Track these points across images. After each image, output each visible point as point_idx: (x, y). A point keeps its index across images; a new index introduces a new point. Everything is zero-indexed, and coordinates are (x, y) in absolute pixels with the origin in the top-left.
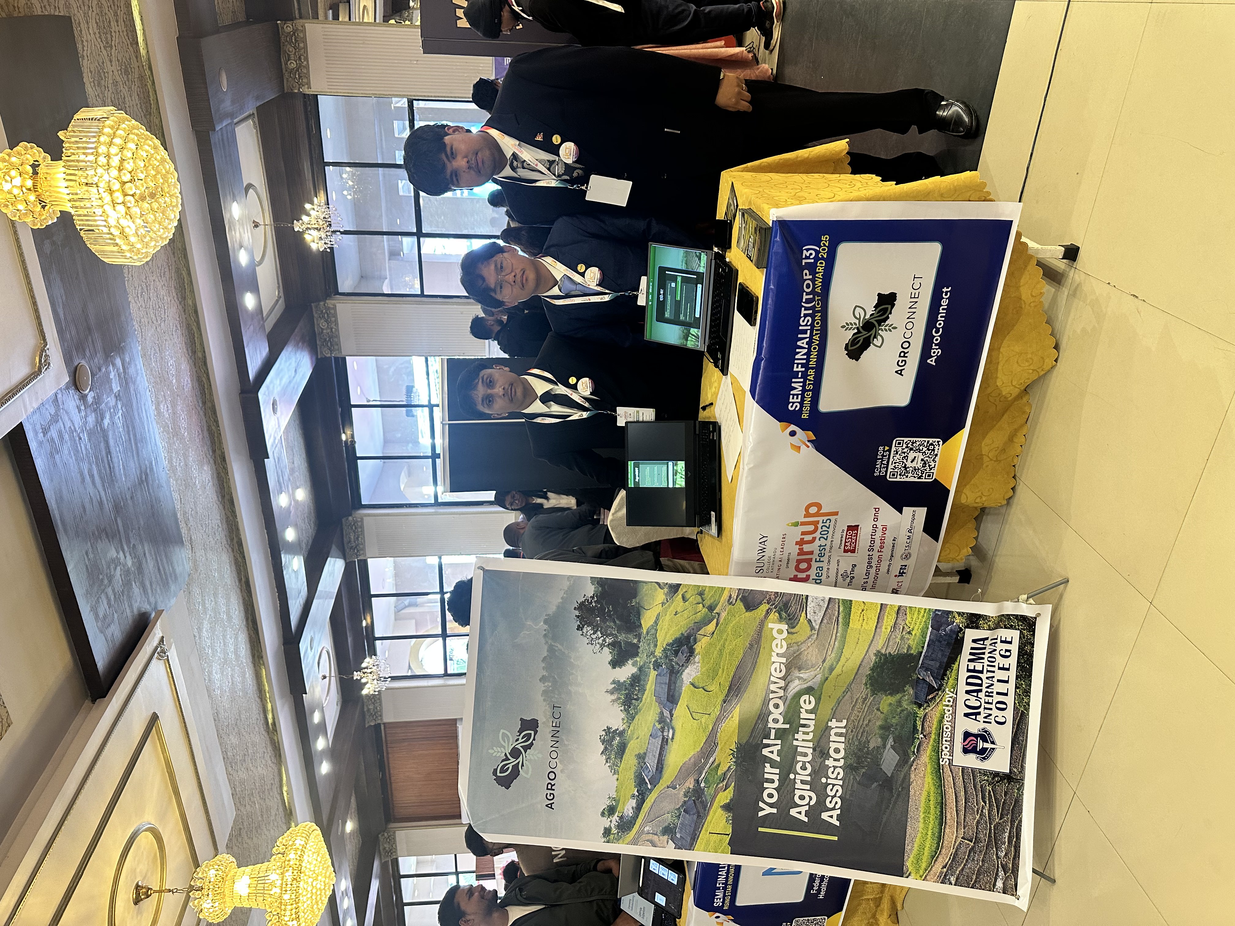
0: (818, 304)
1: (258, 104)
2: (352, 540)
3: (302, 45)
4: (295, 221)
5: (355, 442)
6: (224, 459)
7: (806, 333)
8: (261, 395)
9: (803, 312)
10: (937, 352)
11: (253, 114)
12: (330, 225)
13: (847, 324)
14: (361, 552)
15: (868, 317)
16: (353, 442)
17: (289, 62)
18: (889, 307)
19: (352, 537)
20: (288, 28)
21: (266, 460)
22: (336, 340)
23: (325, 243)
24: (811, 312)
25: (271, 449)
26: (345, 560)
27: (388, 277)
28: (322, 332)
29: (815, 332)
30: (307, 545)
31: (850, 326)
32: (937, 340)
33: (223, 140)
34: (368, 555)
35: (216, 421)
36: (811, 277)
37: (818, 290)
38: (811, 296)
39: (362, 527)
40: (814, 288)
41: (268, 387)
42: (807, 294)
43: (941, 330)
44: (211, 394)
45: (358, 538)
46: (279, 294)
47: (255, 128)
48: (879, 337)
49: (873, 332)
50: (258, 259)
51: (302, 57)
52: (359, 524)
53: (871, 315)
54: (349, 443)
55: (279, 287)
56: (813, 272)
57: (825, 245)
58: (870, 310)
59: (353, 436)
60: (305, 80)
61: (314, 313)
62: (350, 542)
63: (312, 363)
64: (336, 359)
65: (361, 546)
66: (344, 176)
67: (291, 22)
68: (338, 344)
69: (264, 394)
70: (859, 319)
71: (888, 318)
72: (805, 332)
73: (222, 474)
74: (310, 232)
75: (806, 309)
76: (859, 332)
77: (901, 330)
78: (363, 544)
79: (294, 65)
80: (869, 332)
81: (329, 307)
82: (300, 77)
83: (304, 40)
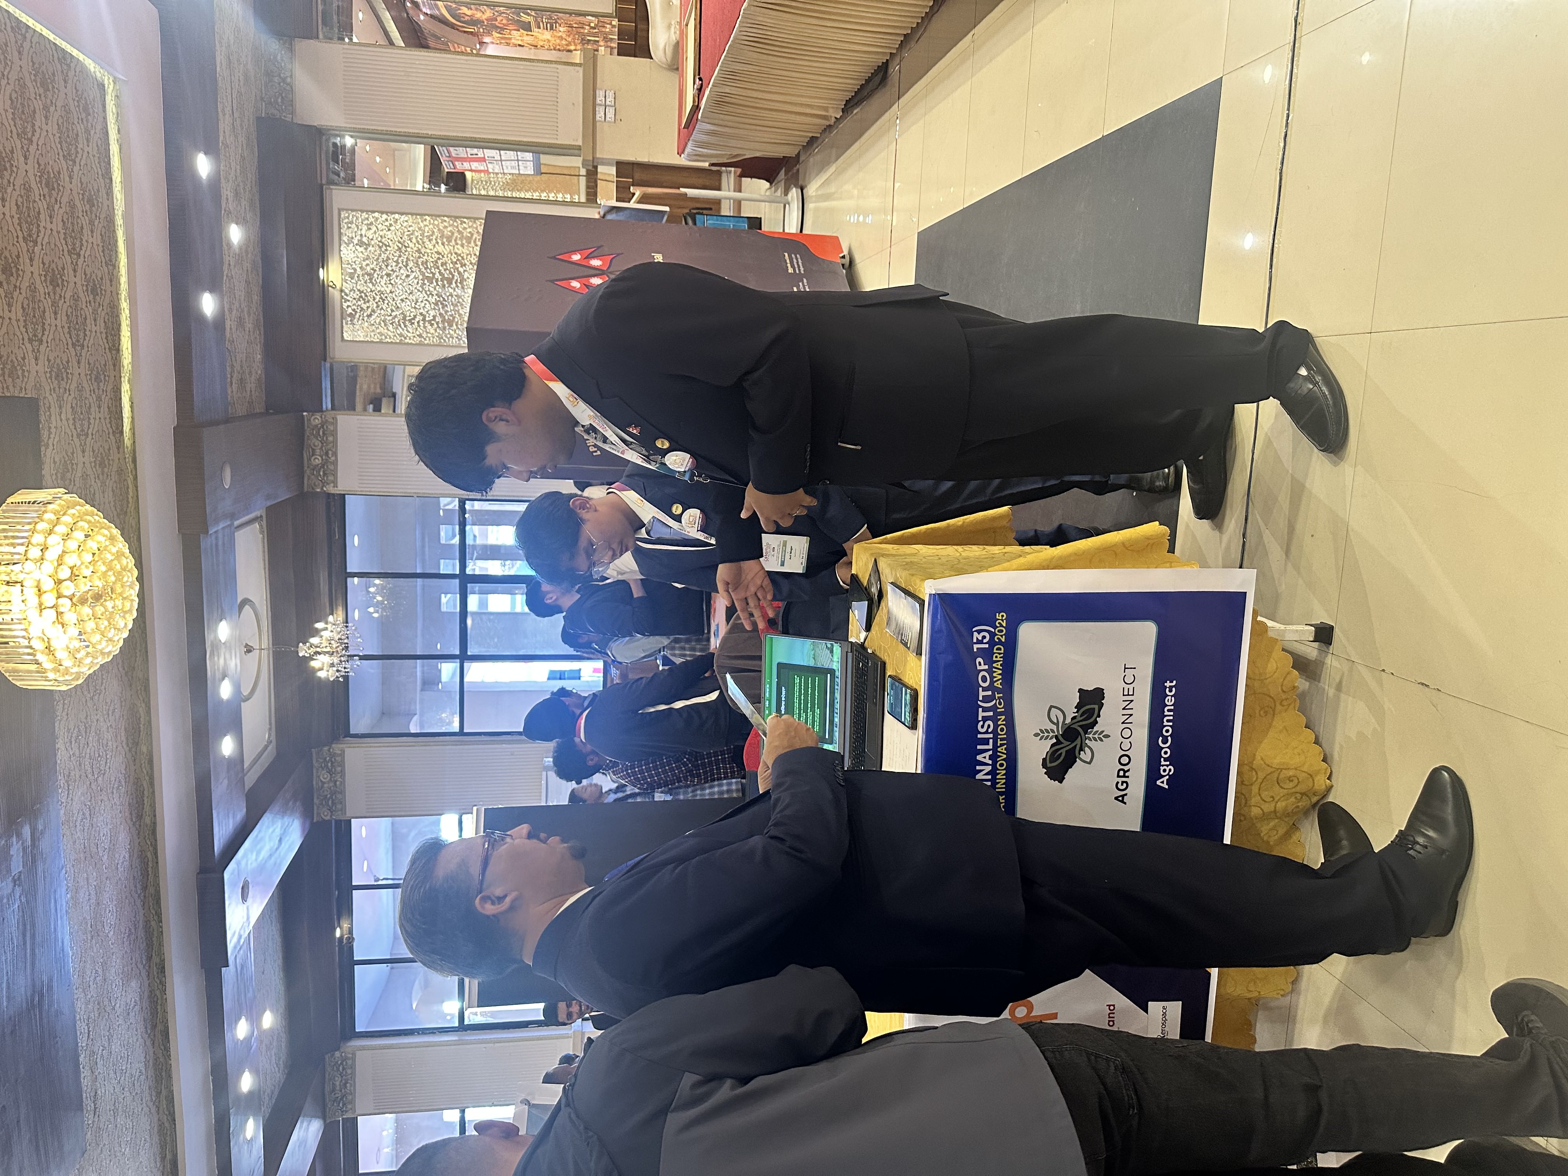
0: (1000, 704)
1: (269, 503)
2: (338, 1088)
3: (331, 439)
4: (301, 644)
5: (353, 939)
6: (162, 969)
7: (988, 744)
8: (227, 875)
9: (981, 714)
10: (1168, 769)
11: (261, 516)
12: (347, 648)
13: (1041, 731)
14: (349, 1106)
15: (1068, 721)
16: (351, 939)
17: (313, 458)
18: (1096, 707)
19: (338, 1083)
20: (316, 420)
21: (223, 969)
22: (339, 796)
23: (338, 671)
24: (991, 714)
25: (232, 954)
26: (325, 1120)
27: (418, 712)
28: (322, 787)
29: (999, 742)
30: (271, 1098)
31: (1046, 734)
32: (1166, 753)
33: (217, 545)
34: (358, 1112)
35: (159, 915)
36: (986, 667)
37: (998, 684)
38: (990, 693)
39: (353, 1067)
40: (992, 682)
41: (238, 864)
42: (984, 689)
43: (1169, 738)
44: (156, 876)
45: (346, 1083)
46: (269, 737)
47: (262, 532)
48: (1086, 749)
49: (1078, 741)
50: (246, 693)
51: (330, 452)
52: (349, 1062)
53: (1073, 718)
54: (345, 941)
55: (270, 729)
56: (989, 661)
57: (1001, 626)
58: (1071, 712)
59: (351, 931)
60: (331, 478)
61: (314, 762)
62: (333, 1090)
63: (303, 830)
64: (338, 822)
65: (350, 1097)
66: (372, 590)
67: (319, 414)
68: (342, 802)
69: (232, 873)
70: (1057, 724)
71: (1096, 722)
72: (986, 742)
73: (158, 993)
74: (319, 657)
75: (985, 710)
76: (1058, 742)
77: (1115, 738)
78: (353, 1093)
79: (318, 461)
80: (1073, 742)
81: (335, 753)
82: (325, 474)
83: (334, 433)
